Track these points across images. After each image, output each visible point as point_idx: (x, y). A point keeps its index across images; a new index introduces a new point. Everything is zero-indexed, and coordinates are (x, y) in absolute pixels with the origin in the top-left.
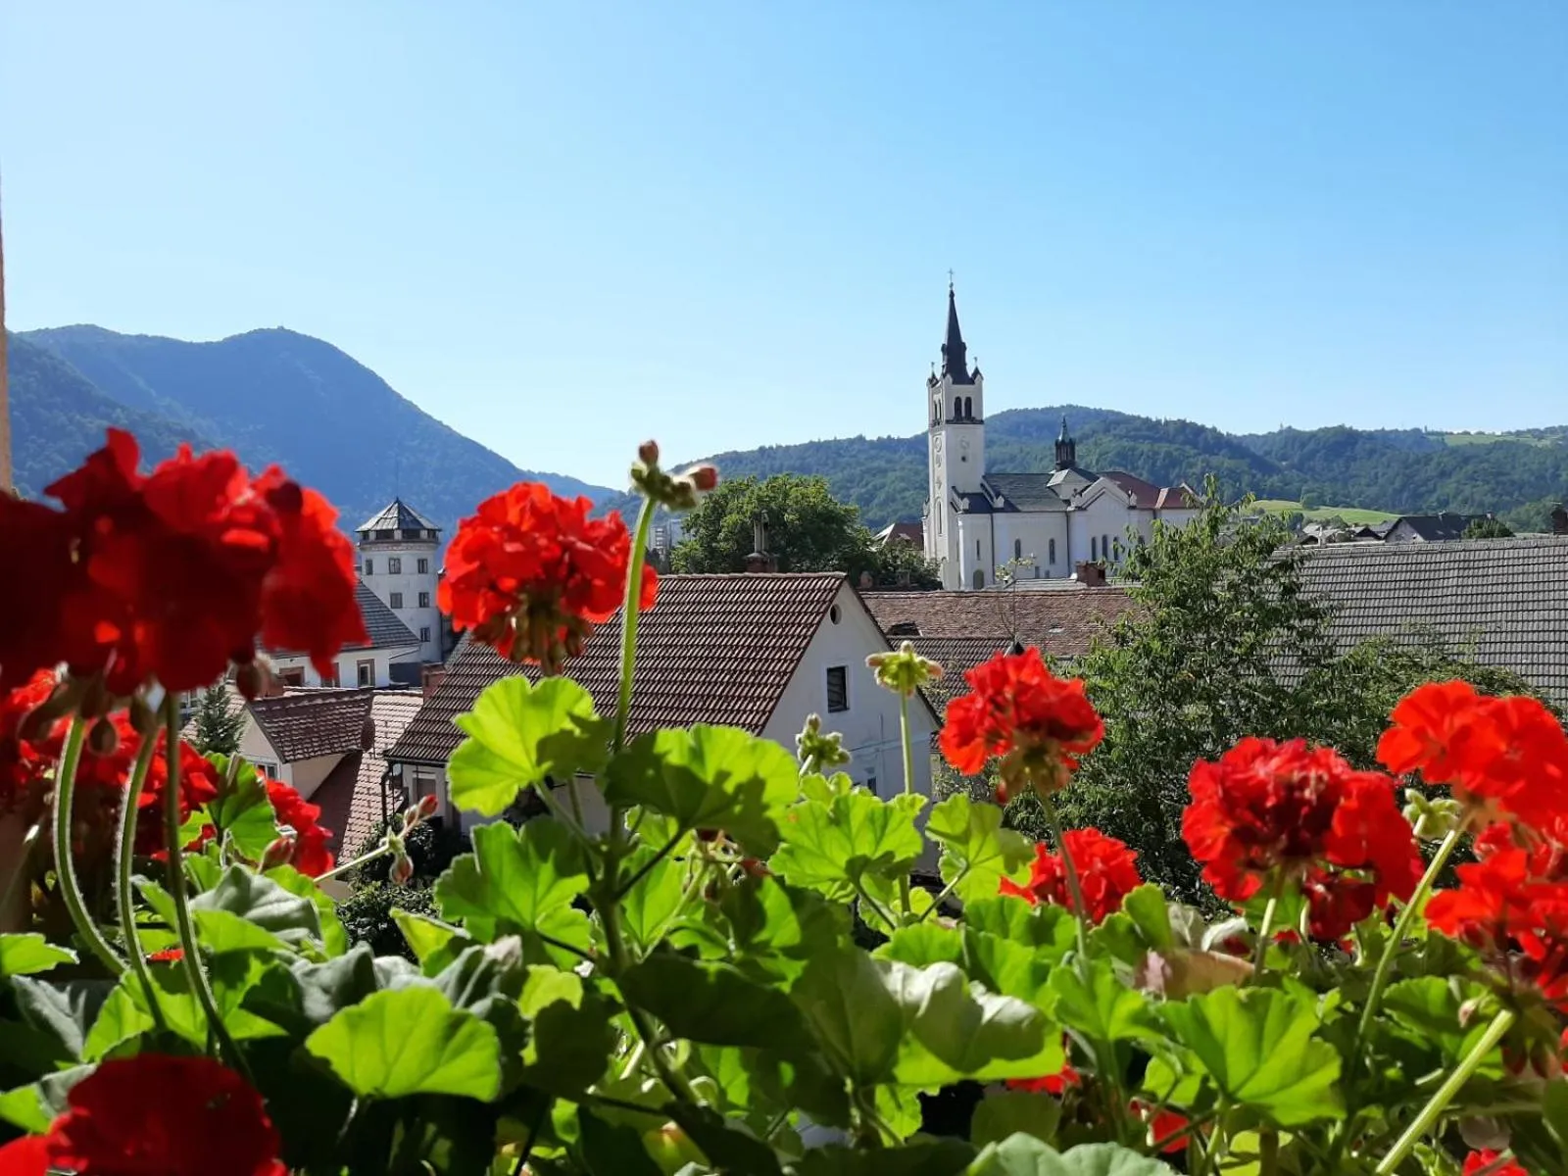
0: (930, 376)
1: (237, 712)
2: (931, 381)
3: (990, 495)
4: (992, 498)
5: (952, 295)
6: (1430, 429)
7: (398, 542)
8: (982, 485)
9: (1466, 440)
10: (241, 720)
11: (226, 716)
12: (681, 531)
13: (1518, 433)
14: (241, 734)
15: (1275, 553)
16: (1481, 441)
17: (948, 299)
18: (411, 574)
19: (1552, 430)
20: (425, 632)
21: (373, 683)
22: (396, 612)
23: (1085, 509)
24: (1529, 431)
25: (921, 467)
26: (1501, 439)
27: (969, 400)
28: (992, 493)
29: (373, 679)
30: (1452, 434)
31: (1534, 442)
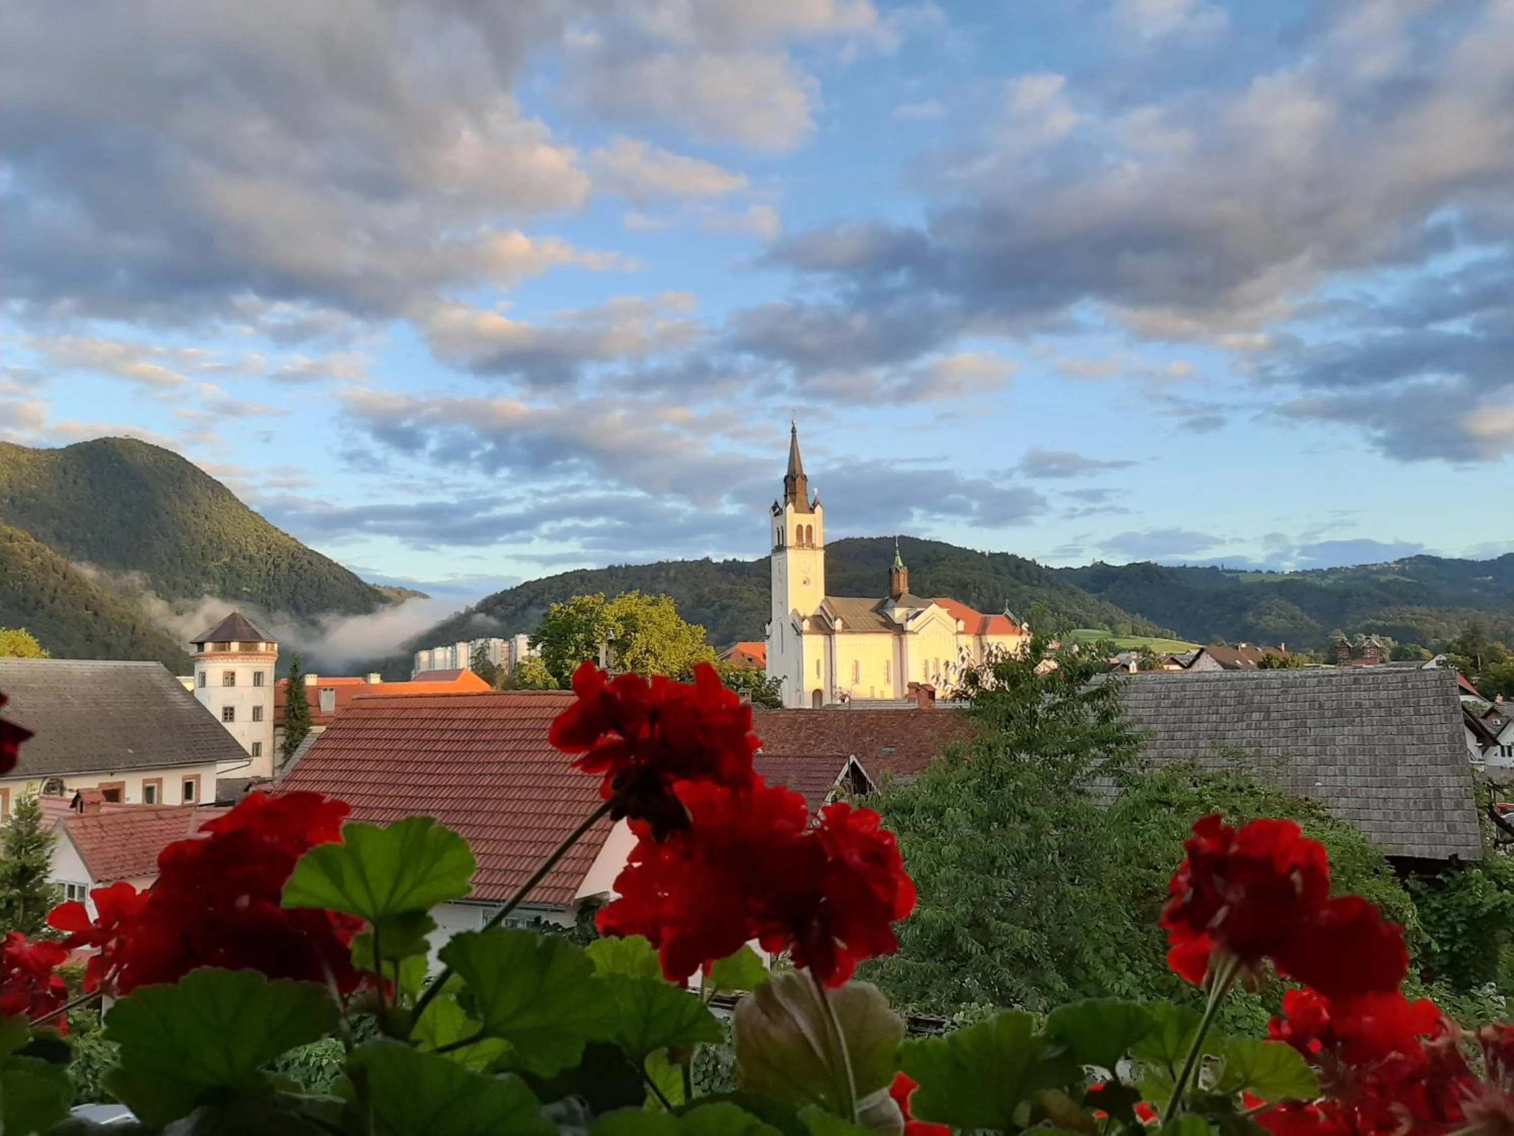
0: (772, 504)
1: (49, 828)
2: (774, 508)
3: (828, 617)
4: (831, 621)
5: (794, 431)
6: (1226, 567)
7: (234, 656)
8: (822, 608)
9: (1258, 578)
10: (53, 836)
11: (38, 832)
12: (527, 647)
13: (1305, 573)
14: (52, 851)
15: (1093, 679)
16: (1271, 579)
17: (791, 434)
18: (248, 687)
19: (1332, 571)
20: (257, 747)
21: (198, 800)
22: (228, 726)
23: (917, 633)
24: (1313, 571)
25: (765, 589)
26: (1289, 578)
27: (810, 528)
28: (831, 616)
29: (198, 795)
30: (1245, 572)
31: (1318, 581)
